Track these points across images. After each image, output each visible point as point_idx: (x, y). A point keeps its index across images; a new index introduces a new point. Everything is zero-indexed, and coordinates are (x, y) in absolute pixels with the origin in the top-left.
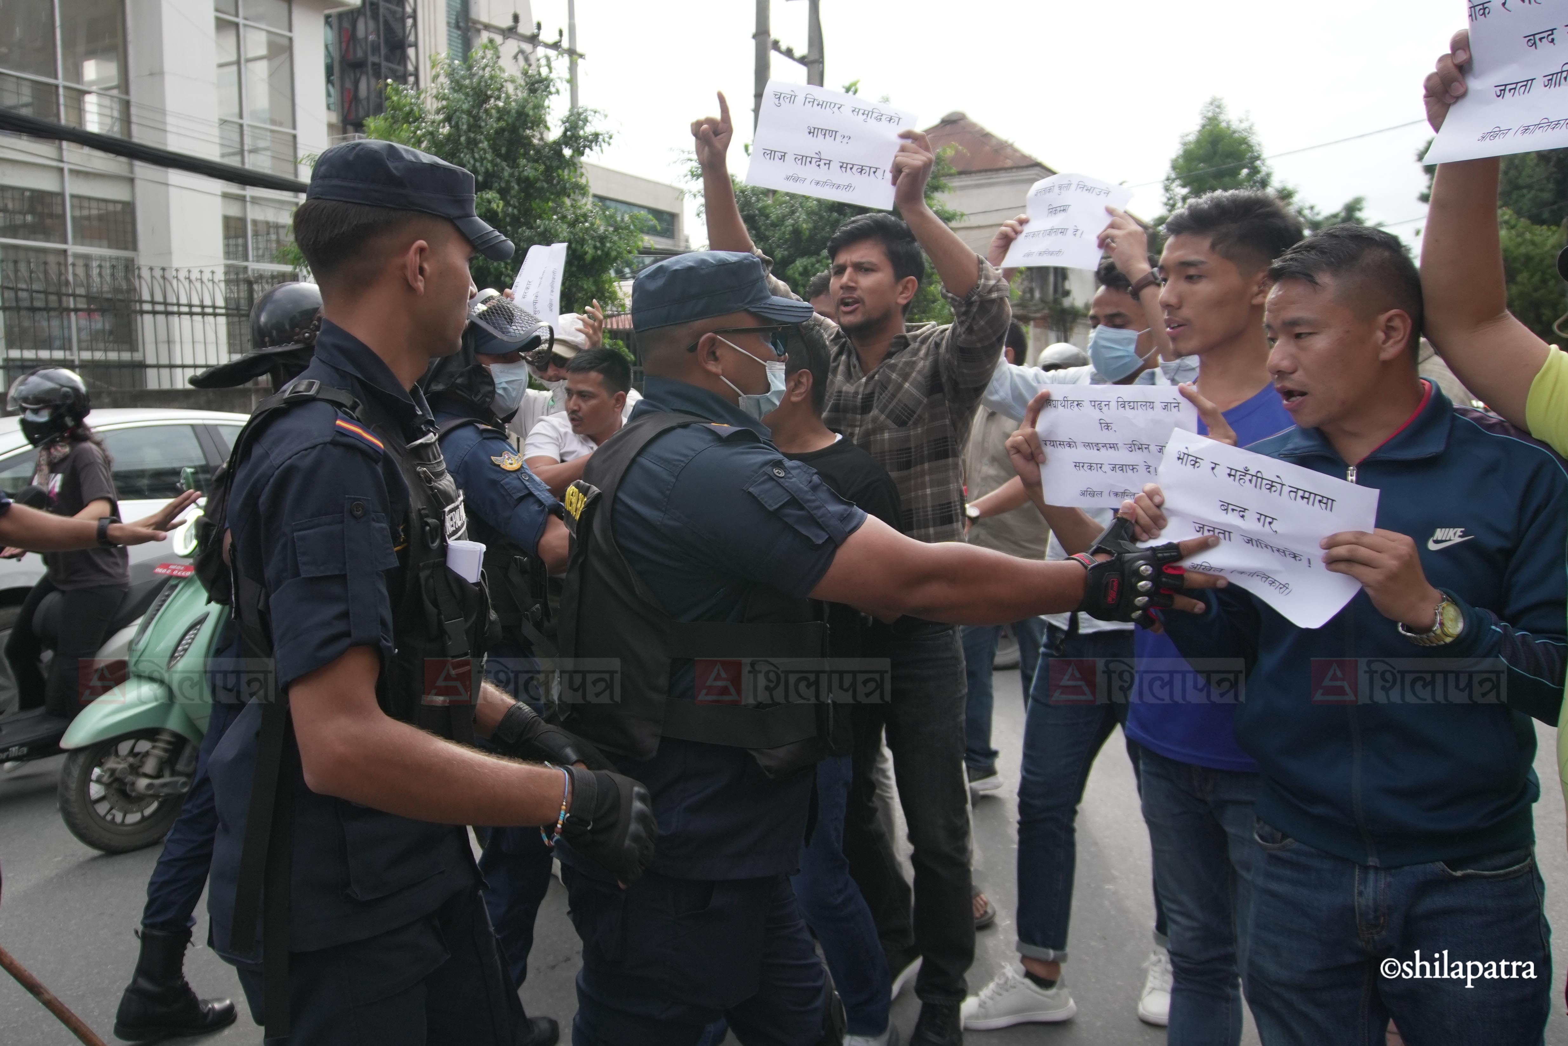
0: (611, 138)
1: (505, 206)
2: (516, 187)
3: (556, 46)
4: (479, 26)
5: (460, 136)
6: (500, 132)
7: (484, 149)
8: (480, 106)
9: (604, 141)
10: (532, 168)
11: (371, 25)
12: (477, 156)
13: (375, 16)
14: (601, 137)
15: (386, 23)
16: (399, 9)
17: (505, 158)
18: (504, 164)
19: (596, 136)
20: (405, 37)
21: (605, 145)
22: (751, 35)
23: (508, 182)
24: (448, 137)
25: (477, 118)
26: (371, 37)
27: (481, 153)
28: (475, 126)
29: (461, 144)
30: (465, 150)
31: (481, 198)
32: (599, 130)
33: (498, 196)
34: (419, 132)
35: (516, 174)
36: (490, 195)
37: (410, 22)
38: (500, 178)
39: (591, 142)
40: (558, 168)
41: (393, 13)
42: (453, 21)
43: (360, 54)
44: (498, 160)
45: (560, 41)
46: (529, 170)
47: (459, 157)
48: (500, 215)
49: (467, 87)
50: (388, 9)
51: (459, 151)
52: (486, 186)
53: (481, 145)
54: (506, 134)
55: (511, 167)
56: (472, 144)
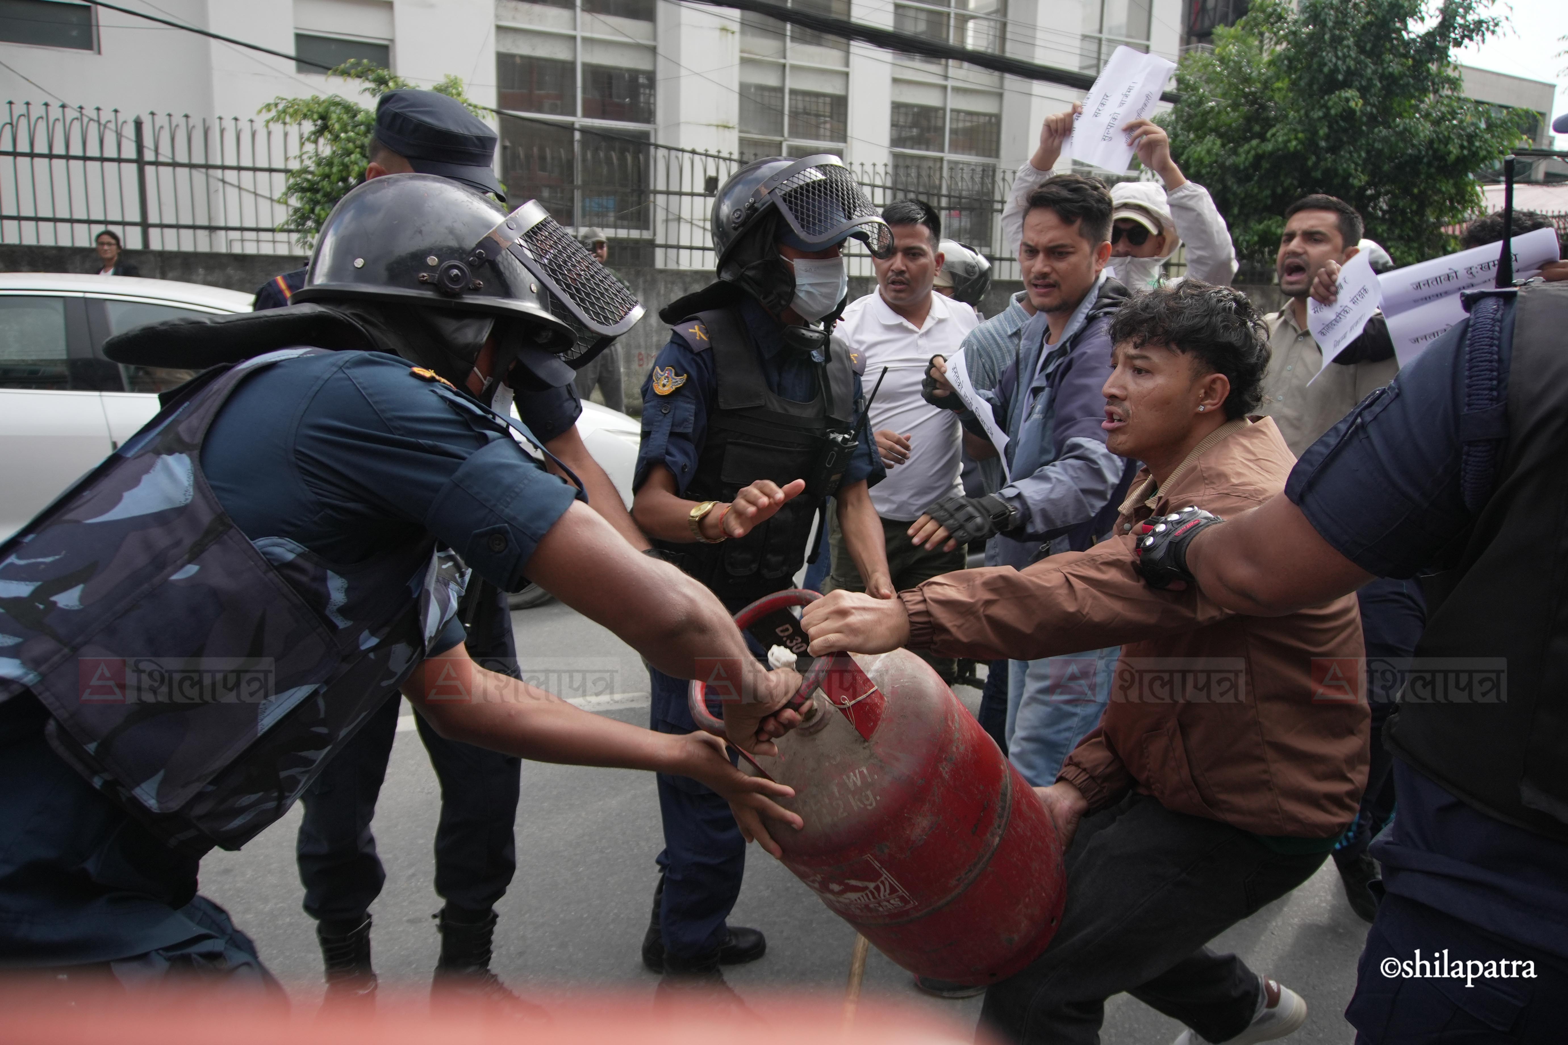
0: (1496, 25)
1: (1364, 105)
2: (1379, 85)
5: (1324, 35)
6: (1367, 27)
7: (1348, 47)
9: (1488, 29)
10: (1397, 64)
12: (1340, 54)
14: (1484, 25)
17: (1369, 55)
18: (1368, 61)
19: (1479, 23)
21: (1488, 35)
23: (1370, 80)
24: (1311, 36)
25: (1345, 15)
27: (1345, 50)
28: (1341, 24)
29: (1324, 42)
30: (1328, 49)
31: (1340, 97)
32: (1483, 17)
33: (1358, 94)
34: (1281, 32)
35: (1380, 71)
36: (1349, 93)
38: (1361, 76)
39: (1472, 31)
40: (1428, 61)
44: (1362, 57)
46: (1395, 66)
47: (1320, 56)
48: (1358, 113)
51: (1321, 49)
52: (1346, 84)
53: (1345, 42)
54: (1373, 29)
55: (1375, 64)
56: (1337, 41)
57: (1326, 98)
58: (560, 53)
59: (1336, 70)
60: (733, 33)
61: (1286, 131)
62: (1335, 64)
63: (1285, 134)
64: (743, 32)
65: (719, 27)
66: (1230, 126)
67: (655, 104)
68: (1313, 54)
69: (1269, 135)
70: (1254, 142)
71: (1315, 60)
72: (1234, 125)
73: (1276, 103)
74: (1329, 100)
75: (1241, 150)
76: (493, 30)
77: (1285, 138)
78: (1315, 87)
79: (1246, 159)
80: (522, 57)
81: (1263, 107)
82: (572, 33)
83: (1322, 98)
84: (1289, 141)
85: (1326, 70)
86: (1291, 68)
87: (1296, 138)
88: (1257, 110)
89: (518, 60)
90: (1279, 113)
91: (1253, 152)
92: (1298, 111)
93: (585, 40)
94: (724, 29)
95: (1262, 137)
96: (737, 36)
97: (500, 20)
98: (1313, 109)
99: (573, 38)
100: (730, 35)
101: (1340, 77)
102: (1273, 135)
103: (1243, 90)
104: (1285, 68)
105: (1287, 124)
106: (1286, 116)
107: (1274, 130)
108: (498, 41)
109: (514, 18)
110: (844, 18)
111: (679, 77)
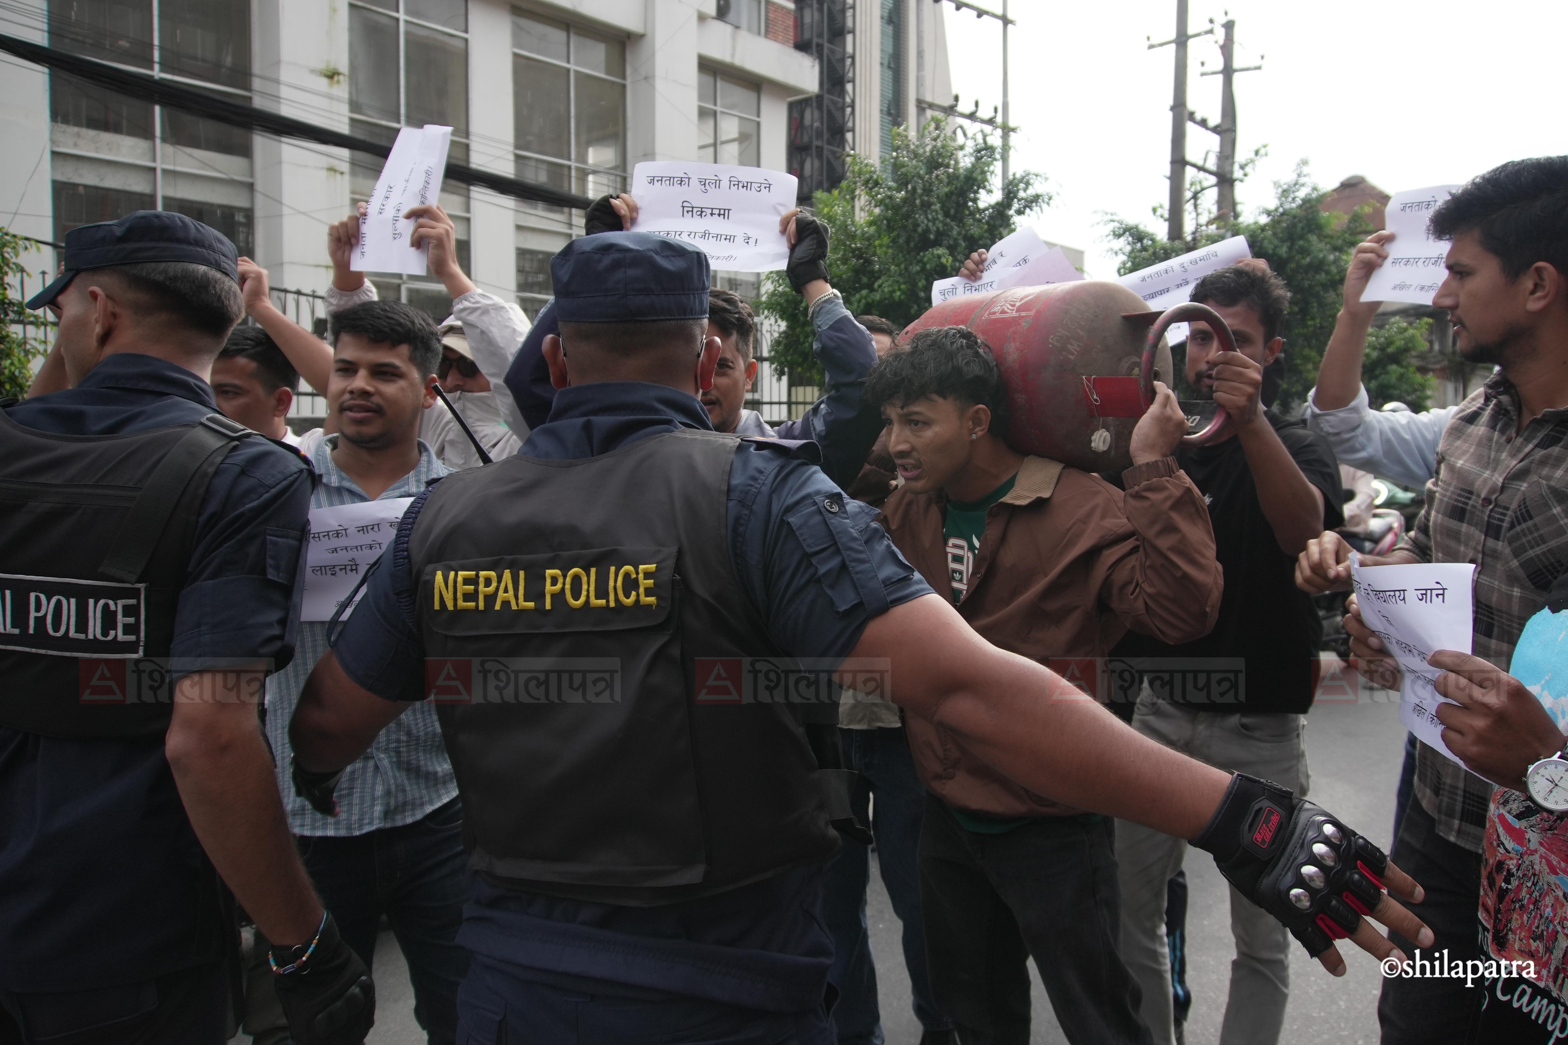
0: (1050, 198)
1: (953, 261)
2: (963, 244)
3: (991, 121)
4: (925, 106)
5: (915, 200)
6: (948, 195)
7: (936, 211)
8: (931, 173)
9: (1044, 201)
10: (975, 227)
11: (817, 114)
12: (930, 217)
13: (820, 107)
14: (1041, 198)
15: (829, 112)
17: (953, 218)
18: (953, 223)
19: (1037, 196)
20: (844, 123)
21: (1044, 205)
22: (1169, 108)
23: (956, 240)
24: (904, 200)
25: (930, 183)
26: (816, 125)
27: (934, 214)
28: (928, 191)
29: (916, 206)
30: (920, 212)
31: (932, 254)
32: (1039, 192)
33: (947, 251)
35: (963, 232)
36: (940, 251)
37: (848, 110)
38: (949, 236)
39: (1031, 203)
40: (1001, 226)
41: (835, 104)
43: (806, 139)
44: (948, 220)
45: (995, 117)
47: (914, 218)
48: (949, 269)
49: (921, 156)
50: (831, 100)
51: (913, 212)
52: (937, 243)
53: (933, 207)
54: (954, 198)
55: (959, 227)
56: (926, 206)
57: (922, 254)
58: (137, 185)
59: (927, 231)
60: (342, 173)
61: (890, 282)
62: (927, 226)
63: (889, 286)
64: (353, 173)
65: (326, 166)
66: (841, 277)
67: (253, 242)
68: (907, 217)
69: (876, 286)
70: (864, 292)
71: (910, 221)
72: (844, 276)
73: (879, 258)
74: (924, 256)
75: (853, 299)
76: (47, 156)
77: (890, 289)
78: (912, 244)
79: (858, 307)
80: (86, 187)
81: (868, 262)
82: (151, 164)
83: (918, 254)
84: (894, 291)
85: (920, 230)
86: (890, 228)
87: (900, 289)
88: (863, 264)
89: (81, 190)
90: (882, 267)
91: (863, 301)
92: (898, 265)
93: (165, 172)
94: (331, 169)
95: (869, 288)
96: (347, 177)
97: (58, 146)
98: (911, 264)
99: (154, 170)
100: (338, 176)
101: (932, 237)
102: (880, 286)
103: (850, 246)
104: (884, 227)
105: (890, 276)
106: (889, 270)
107: (880, 281)
108: (54, 168)
109: (76, 145)
110: (463, 164)
111: (281, 216)
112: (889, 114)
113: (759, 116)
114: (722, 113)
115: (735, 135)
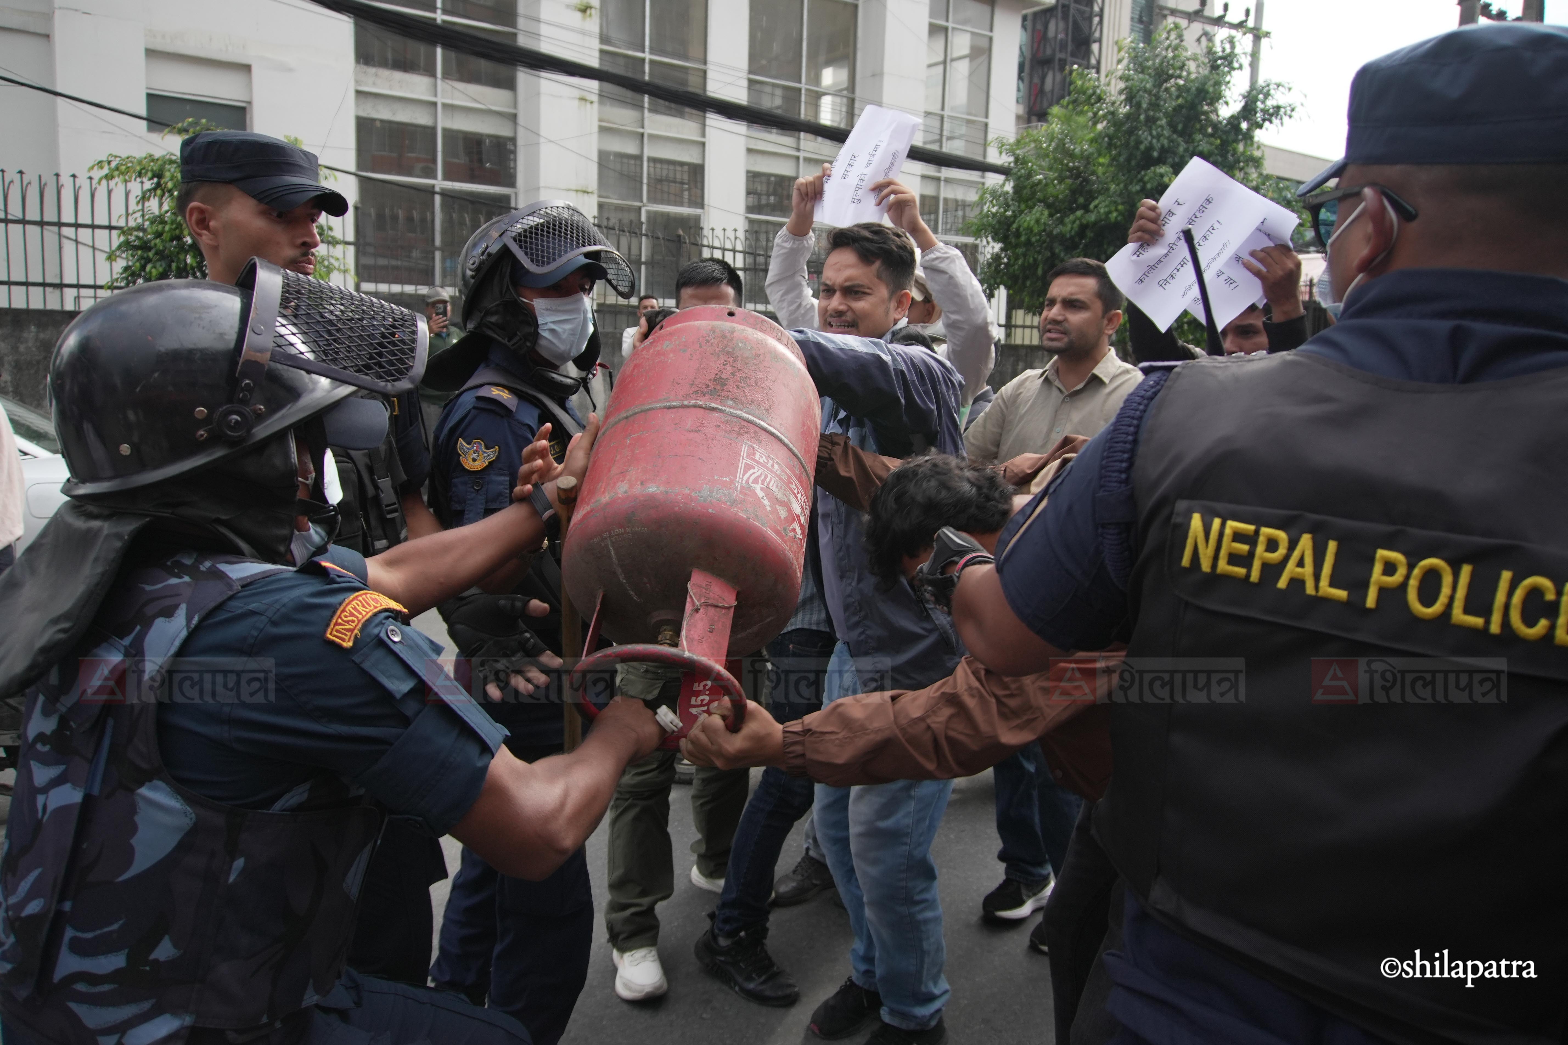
0: (1293, 110)
3: (1241, 25)
4: (1166, 12)
5: (1139, 115)
6: (1178, 109)
7: (1162, 126)
8: (1160, 85)
9: (1285, 113)
10: (1207, 142)
11: (1061, 25)
12: (1154, 133)
13: (1065, 17)
14: (1282, 109)
15: (1075, 23)
16: (1088, 9)
17: (1181, 134)
18: (1180, 140)
19: (1278, 108)
20: (1091, 34)
21: (1286, 118)
23: (1182, 157)
24: (1128, 116)
25: (1157, 97)
26: (1061, 36)
27: (1159, 130)
28: (1155, 105)
29: (1140, 122)
30: (1144, 128)
31: (1154, 173)
32: (1281, 103)
33: (1171, 170)
34: (1101, 112)
35: (1191, 149)
36: (1163, 169)
37: (1096, 20)
38: (1175, 153)
39: (1271, 115)
40: (1233, 141)
41: (1082, 13)
42: (1137, 17)
43: (1049, 52)
44: (1175, 136)
45: (1246, 21)
46: (1204, 145)
47: (1137, 134)
49: (1149, 68)
50: (1078, 10)
51: (1137, 128)
52: (1160, 161)
53: (1159, 123)
54: (1184, 111)
55: (1186, 142)
56: (1151, 121)
57: (1143, 173)
58: (421, 118)
59: (1150, 148)
60: (592, 103)
61: (1107, 203)
62: (1151, 142)
63: (1106, 206)
64: (601, 103)
65: (578, 96)
66: (1057, 197)
67: (515, 168)
68: (1131, 132)
69: (1092, 206)
70: (1079, 213)
71: (1133, 138)
72: (1061, 196)
73: (1098, 177)
74: (1145, 175)
75: (1067, 220)
76: (353, 95)
77: (1106, 209)
78: (1133, 163)
79: (1072, 228)
80: (382, 121)
81: (1086, 180)
82: (433, 99)
83: (1139, 173)
84: (1110, 212)
85: (1142, 147)
86: (1110, 146)
87: (1116, 210)
88: (1081, 183)
89: (378, 124)
90: (1100, 186)
91: (1078, 222)
92: (1118, 185)
93: (445, 105)
94: (582, 99)
95: (1086, 208)
96: (596, 106)
97: (360, 85)
98: (1131, 183)
99: (434, 104)
100: (588, 105)
101: (1155, 154)
102: (1096, 207)
103: (1067, 165)
104: (1105, 145)
105: (1108, 197)
106: (1108, 189)
107: (1096, 202)
108: (357, 105)
109: (374, 84)
110: (700, 92)
111: (539, 143)
112: (1141, 21)
113: (991, 30)
114: (954, 29)
115: (966, 51)
